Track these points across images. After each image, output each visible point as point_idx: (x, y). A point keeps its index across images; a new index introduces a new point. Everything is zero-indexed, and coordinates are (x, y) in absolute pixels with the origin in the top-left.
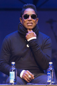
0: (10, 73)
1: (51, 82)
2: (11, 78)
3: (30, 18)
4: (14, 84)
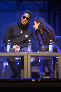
0: (7, 46)
1: (30, 51)
3: (25, 19)
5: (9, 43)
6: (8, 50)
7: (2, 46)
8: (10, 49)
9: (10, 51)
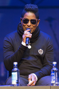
1: (55, 83)
2: (14, 79)
4: (17, 86)
5: (16, 69)
6: (14, 82)
7: (3, 74)
8: (18, 81)
9: (18, 83)
